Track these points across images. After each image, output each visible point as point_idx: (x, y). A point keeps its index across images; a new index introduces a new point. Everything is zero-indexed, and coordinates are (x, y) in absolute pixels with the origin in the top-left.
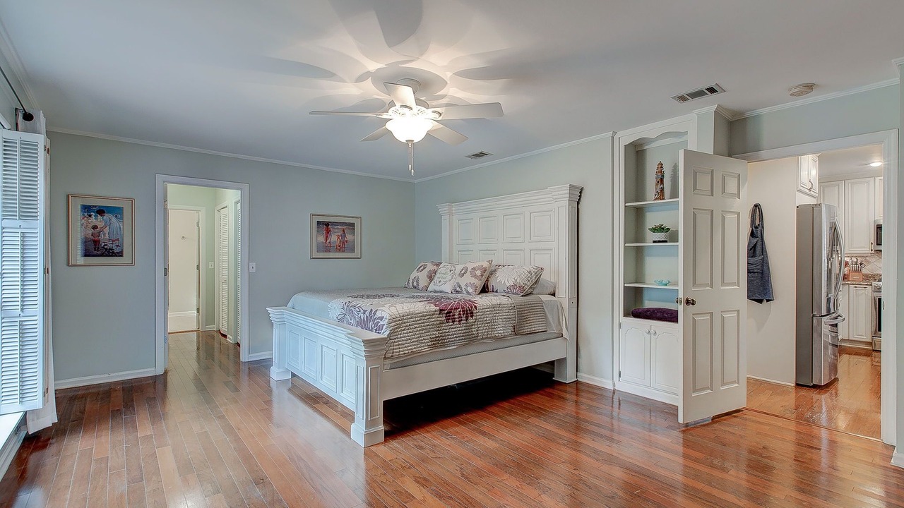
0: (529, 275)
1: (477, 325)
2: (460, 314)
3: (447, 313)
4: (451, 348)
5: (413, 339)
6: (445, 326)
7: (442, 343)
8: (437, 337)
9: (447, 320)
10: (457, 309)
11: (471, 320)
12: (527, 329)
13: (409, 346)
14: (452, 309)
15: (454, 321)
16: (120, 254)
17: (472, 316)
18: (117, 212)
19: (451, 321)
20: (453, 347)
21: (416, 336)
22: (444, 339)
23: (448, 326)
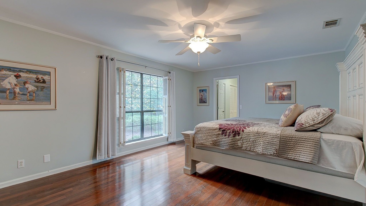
0: (317, 116)
1: (242, 141)
2: (230, 132)
3: (223, 130)
4: (222, 148)
5: (203, 138)
6: (220, 137)
7: (218, 144)
8: (216, 141)
9: (222, 134)
10: (229, 129)
11: (237, 137)
12: (291, 155)
13: (201, 141)
14: (226, 129)
15: (226, 135)
16: (206, 103)
17: (239, 135)
18: (205, 90)
19: (224, 135)
20: (223, 148)
21: (205, 137)
22: (219, 143)
23: (222, 137)
